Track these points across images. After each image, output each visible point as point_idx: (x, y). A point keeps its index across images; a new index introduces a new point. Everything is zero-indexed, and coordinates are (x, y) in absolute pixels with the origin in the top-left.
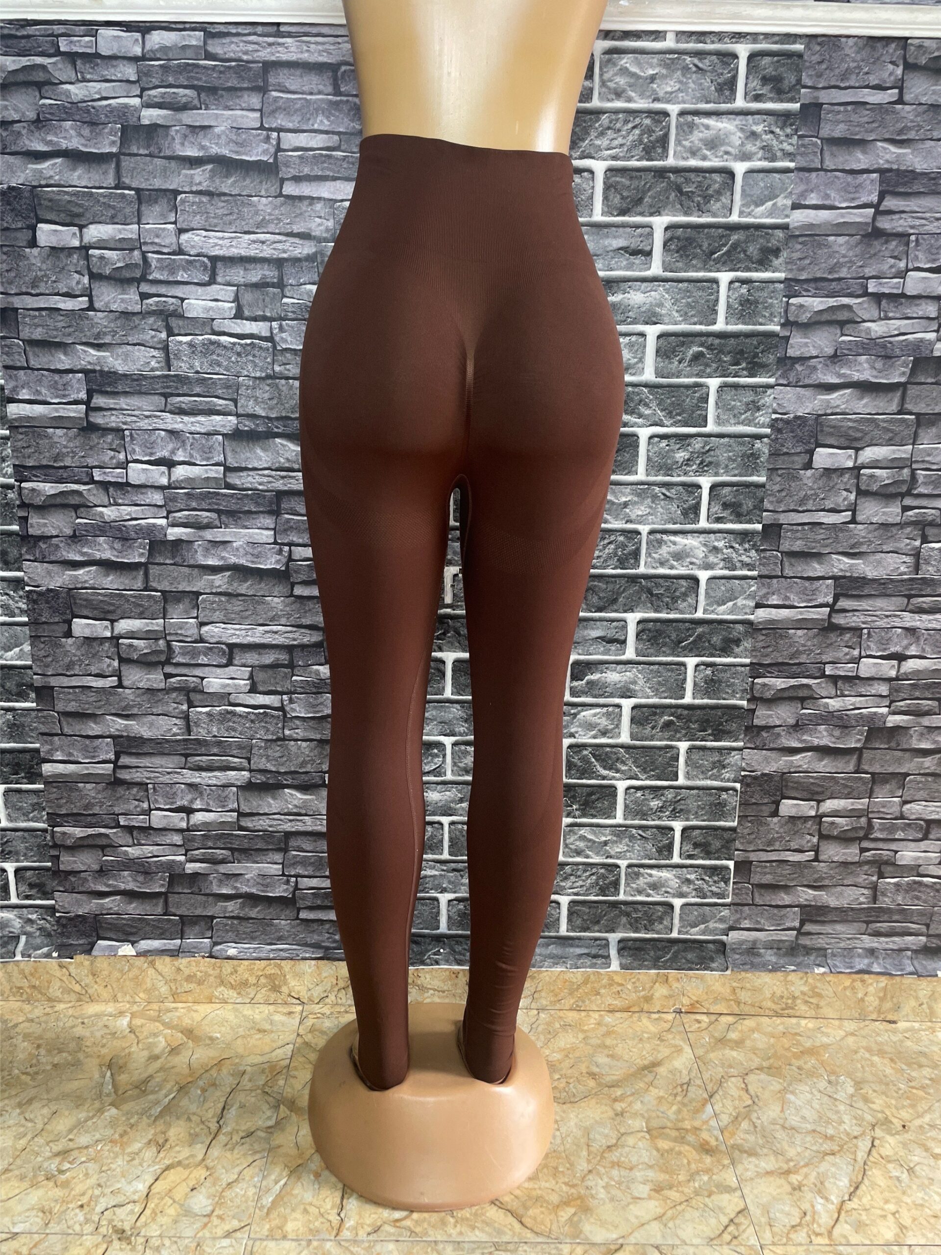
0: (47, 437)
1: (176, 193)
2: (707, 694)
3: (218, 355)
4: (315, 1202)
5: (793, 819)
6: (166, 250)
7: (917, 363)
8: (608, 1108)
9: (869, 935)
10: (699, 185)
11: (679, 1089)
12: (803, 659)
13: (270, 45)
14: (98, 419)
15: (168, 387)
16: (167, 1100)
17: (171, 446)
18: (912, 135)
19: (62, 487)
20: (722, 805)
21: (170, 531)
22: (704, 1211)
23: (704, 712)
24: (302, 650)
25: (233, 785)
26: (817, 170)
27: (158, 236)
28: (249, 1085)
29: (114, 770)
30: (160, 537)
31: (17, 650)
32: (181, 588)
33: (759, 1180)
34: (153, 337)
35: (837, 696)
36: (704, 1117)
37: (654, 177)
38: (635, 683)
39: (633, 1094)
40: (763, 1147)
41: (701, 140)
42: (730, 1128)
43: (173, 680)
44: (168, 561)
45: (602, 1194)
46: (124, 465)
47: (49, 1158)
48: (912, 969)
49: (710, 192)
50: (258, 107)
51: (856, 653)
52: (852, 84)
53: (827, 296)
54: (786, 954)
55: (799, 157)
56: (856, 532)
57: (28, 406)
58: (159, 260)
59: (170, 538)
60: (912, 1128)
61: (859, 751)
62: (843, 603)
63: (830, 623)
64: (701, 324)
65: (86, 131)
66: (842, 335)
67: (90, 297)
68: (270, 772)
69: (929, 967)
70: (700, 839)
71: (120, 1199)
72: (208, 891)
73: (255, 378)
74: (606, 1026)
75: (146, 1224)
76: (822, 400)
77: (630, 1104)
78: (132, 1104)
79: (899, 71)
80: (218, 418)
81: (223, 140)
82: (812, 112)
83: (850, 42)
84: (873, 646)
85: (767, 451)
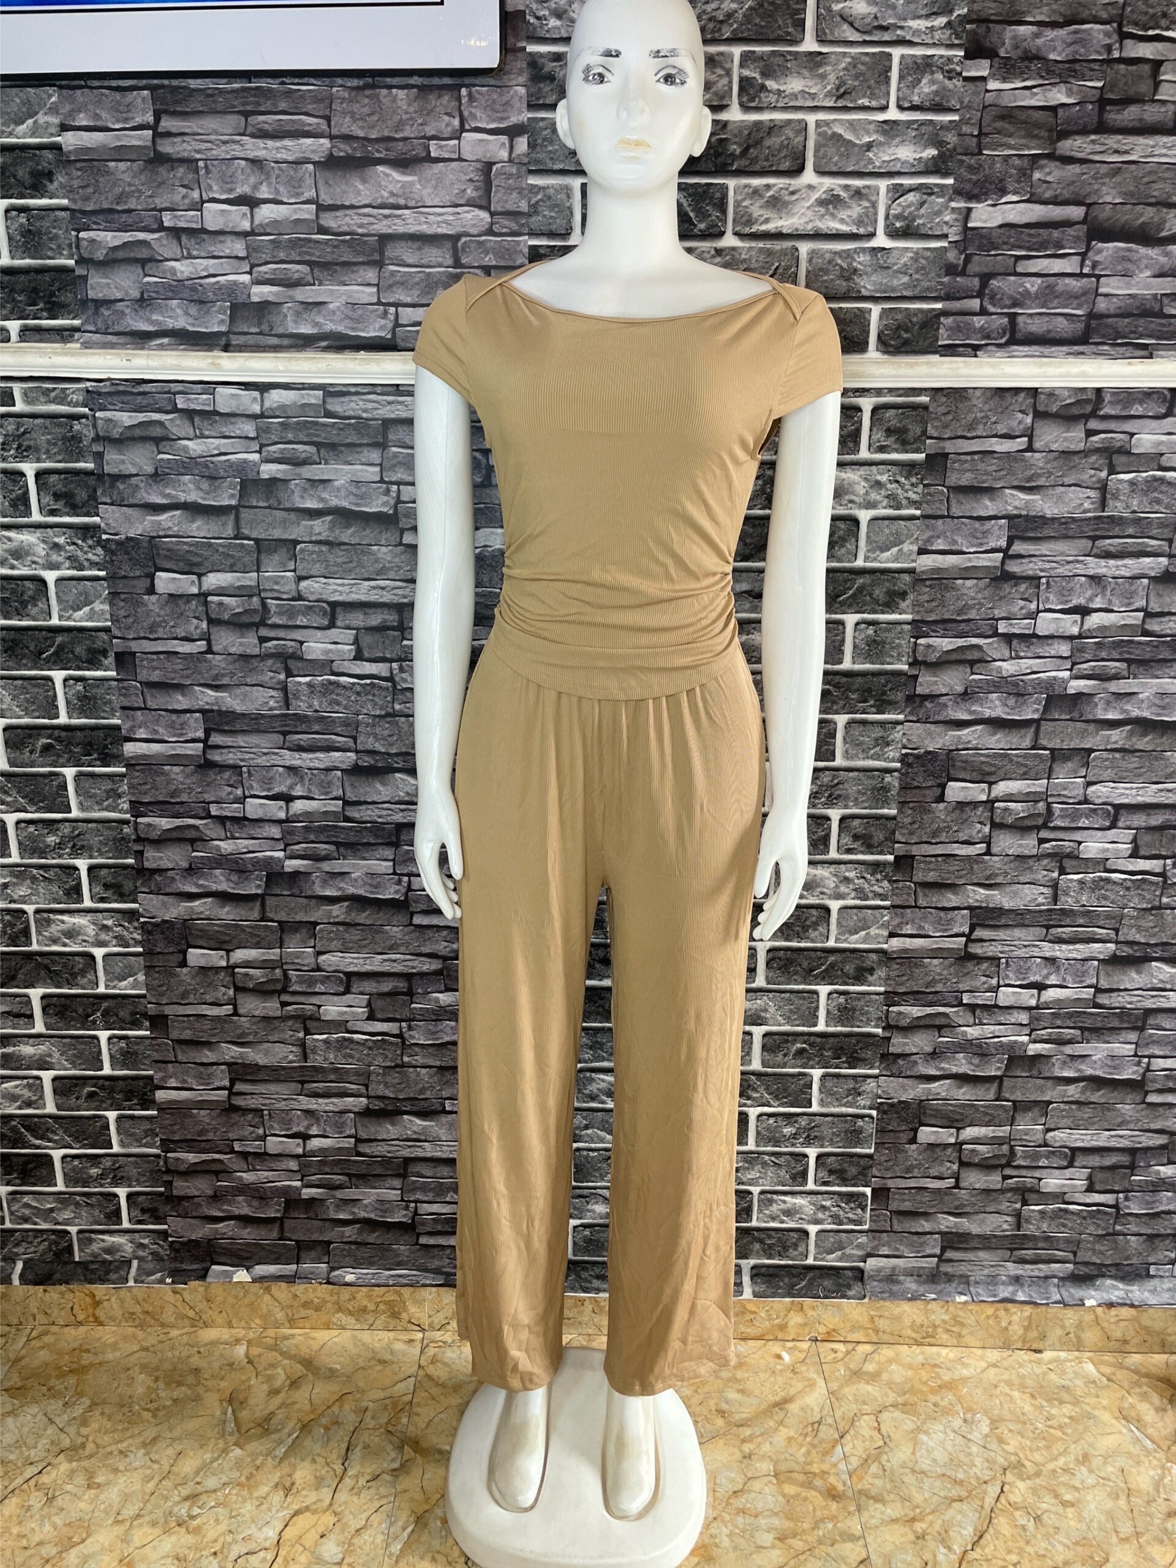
0: (164, 774)
1: (296, 542)
2: (841, 1022)
3: (337, 695)
4: (443, 1550)
5: (931, 1146)
6: (285, 596)
7: (1049, 699)
8: (736, 1450)
9: (1014, 1262)
11: (810, 1429)
12: (939, 987)
13: (390, 403)
14: (216, 756)
15: (287, 725)
16: (290, 1440)
17: (289, 782)
18: (1041, 482)
19: (178, 822)
20: (858, 1132)
21: (288, 863)
22: (826, 1561)
23: (837, 1040)
24: (422, 978)
25: (350, 1111)
26: (942, 517)
27: (277, 583)
28: (372, 1424)
29: (229, 1097)
30: (277, 869)
31: (131, 979)
32: (298, 918)
33: (883, 1529)
34: (271, 678)
35: (975, 1024)
36: (833, 1459)
38: (766, 1010)
39: (762, 1435)
40: (889, 1492)
42: (859, 1473)
43: (289, 1008)
44: (285, 893)
45: (726, 1542)
46: (242, 800)
47: (179, 1503)
48: (1058, 1297)
50: (378, 461)
51: (994, 982)
52: (979, 433)
53: (956, 637)
54: (925, 1283)
55: (924, 505)
56: (992, 864)
57: (145, 745)
58: (278, 606)
59: (287, 870)
60: (1045, 1473)
61: (1000, 1079)
62: (979, 933)
63: (966, 952)
65: (205, 485)
66: (972, 674)
67: (209, 641)
68: (389, 1098)
69: (1076, 1296)
70: (836, 1166)
71: (252, 1546)
72: (325, 1217)
73: (375, 716)
76: (954, 736)
77: (759, 1444)
78: (256, 1444)
79: (1029, 420)
80: (337, 754)
81: (343, 493)
82: (937, 462)
83: (978, 393)
84: (1011, 975)
85: (896, 783)
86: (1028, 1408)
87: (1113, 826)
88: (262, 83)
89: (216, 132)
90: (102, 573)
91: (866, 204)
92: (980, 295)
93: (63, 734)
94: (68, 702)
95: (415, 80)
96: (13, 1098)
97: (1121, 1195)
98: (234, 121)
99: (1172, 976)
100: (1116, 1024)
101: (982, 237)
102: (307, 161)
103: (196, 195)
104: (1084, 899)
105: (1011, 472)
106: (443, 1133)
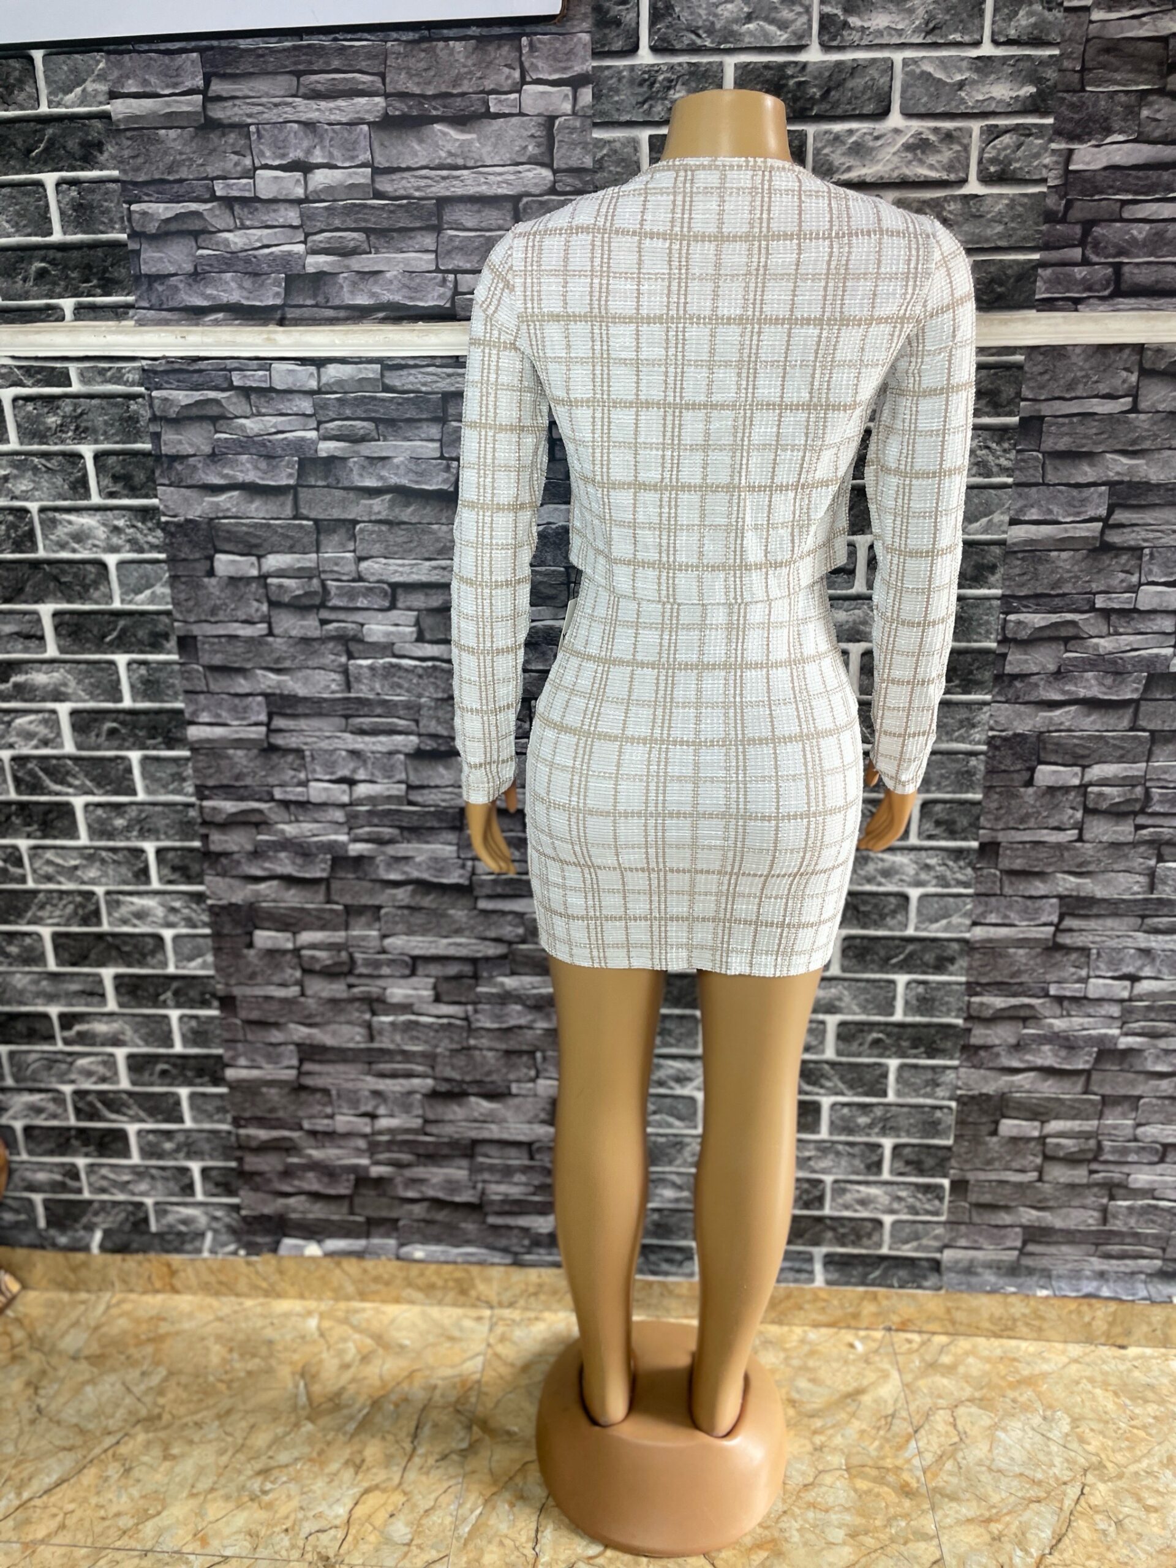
0: (228, 757)
1: (355, 522)
2: (919, 1012)
3: (400, 678)
4: (511, 1534)
5: (1014, 1140)
6: (345, 578)
7: (1151, 678)
8: (807, 1442)
9: (1099, 1257)
11: (883, 1422)
12: (1024, 978)
13: (449, 375)
14: (279, 740)
15: (349, 709)
16: (360, 1416)
17: (352, 765)
18: (1147, 445)
19: (244, 805)
20: (935, 1124)
21: (352, 846)
22: (898, 1560)
23: (916, 1030)
24: (487, 962)
25: (417, 1092)
26: (1038, 484)
27: (337, 564)
28: (442, 1401)
29: (298, 1077)
30: (341, 853)
31: (199, 960)
32: (363, 902)
33: (958, 1529)
34: (333, 661)
35: (1063, 1016)
36: (907, 1454)
38: (840, 999)
39: (833, 1426)
40: (965, 1491)
42: (934, 1468)
43: (356, 990)
44: (350, 876)
45: (796, 1537)
46: (304, 784)
47: (250, 1478)
48: (1145, 1294)
50: (438, 437)
51: (1083, 973)
52: (1078, 393)
53: (1050, 613)
54: (1005, 1276)
55: (1017, 472)
56: (1084, 851)
57: (208, 729)
58: (338, 587)
59: (352, 853)
60: (1127, 1475)
61: (1087, 1073)
62: (1068, 923)
63: (1055, 943)
65: (263, 464)
66: (1067, 651)
67: (270, 624)
68: (455, 1080)
69: (1164, 1293)
70: (912, 1157)
71: (323, 1524)
72: (393, 1195)
73: (438, 699)
74: (810, 1343)
75: (349, 1552)
76: (1044, 717)
77: (830, 1437)
78: (327, 1419)
79: (1134, 378)
80: (399, 738)
81: (402, 471)
82: (1032, 425)
83: (1078, 350)
84: (1102, 966)
85: (982, 767)
86: (1110, 1406)
88: (314, 41)
89: (267, 95)
90: (162, 556)
91: (957, 147)
92: (1082, 243)
93: (128, 718)
94: (132, 687)
95: (474, 31)
96: (88, 1074)
98: (285, 82)
101: (1085, 181)
102: (361, 122)
103: (248, 162)
105: (1113, 435)
106: (509, 1116)
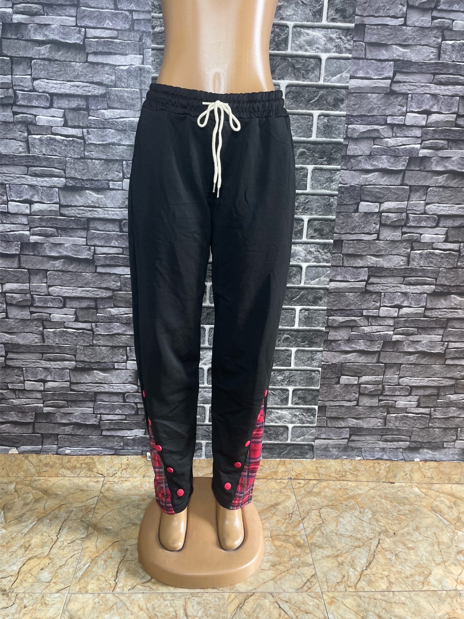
1: (31, 59)
2: (306, 324)
3: (55, 146)
4: (104, 575)
5: (346, 385)
6: (26, 89)
7: (410, 159)
9: (383, 441)
10: (304, 65)
11: (288, 516)
12: (352, 307)
15: (29, 162)
16: (31, 525)
17: (31, 193)
18: (410, 42)
20: (312, 378)
21: (31, 237)
22: (295, 575)
23: (304, 333)
24: (102, 300)
25: (67, 369)
26: (362, 59)
27: (22, 82)
28: (74, 517)
29: (5, 361)
30: (26, 241)
32: (38, 267)
33: (323, 560)
34: (20, 135)
35: (369, 326)
36: (299, 529)
37: (281, 59)
39: (265, 519)
40: (326, 544)
41: (304, 41)
42: (311, 535)
43: (35, 315)
44: (31, 253)
46: (6, 203)
48: (402, 457)
49: (309, 68)
50: (75, 15)
51: (378, 304)
52: (381, 14)
53: (367, 125)
54: (342, 451)
55: (354, 52)
56: (379, 244)
58: (22, 94)
59: (31, 241)
60: (399, 534)
61: (379, 352)
62: (372, 280)
63: (366, 290)
64: (304, 137)
66: (374, 145)
68: (86, 362)
69: (411, 457)
70: (302, 395)
71: (5, 574)
72: (55, 422)
73: (75, 158)
75: (17, 587)
76: (364, 178)
77: (263, 524)
78: (13, 527)
79: (405, 9)
80: (56, 179)
81: (56, 32)
82: (360, 29)
84: (386, 301)
85: (336, 203)
86: (389, 506)
87: (437, 226)
97: (432, 409)
99: (461, 301)
100: (434, 326)
104: (422, 263)
105: (396, 36)
106: (114, 380)
